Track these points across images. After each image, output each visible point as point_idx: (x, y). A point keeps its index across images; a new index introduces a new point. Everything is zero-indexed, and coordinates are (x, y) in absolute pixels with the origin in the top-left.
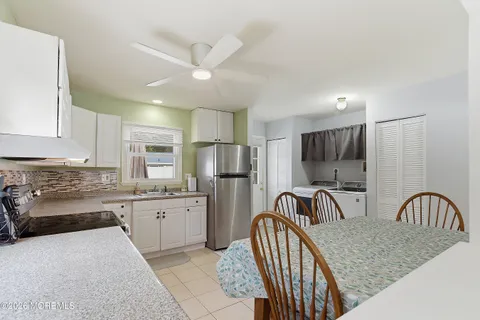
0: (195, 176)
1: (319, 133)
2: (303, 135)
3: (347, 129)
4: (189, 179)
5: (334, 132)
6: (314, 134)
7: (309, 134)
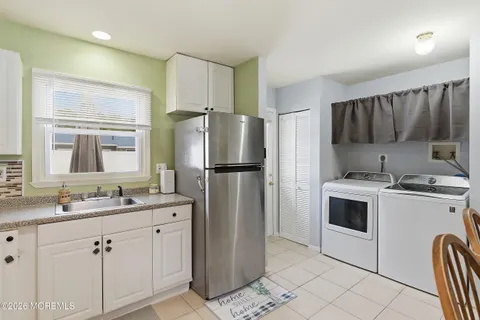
0: (173, 168)
1: (363, 101)
2: (334, 105)
3: (417, 92)
4: (163, 173)
5: (389, 98)
6: (353, 103)
7: (345, 104)
